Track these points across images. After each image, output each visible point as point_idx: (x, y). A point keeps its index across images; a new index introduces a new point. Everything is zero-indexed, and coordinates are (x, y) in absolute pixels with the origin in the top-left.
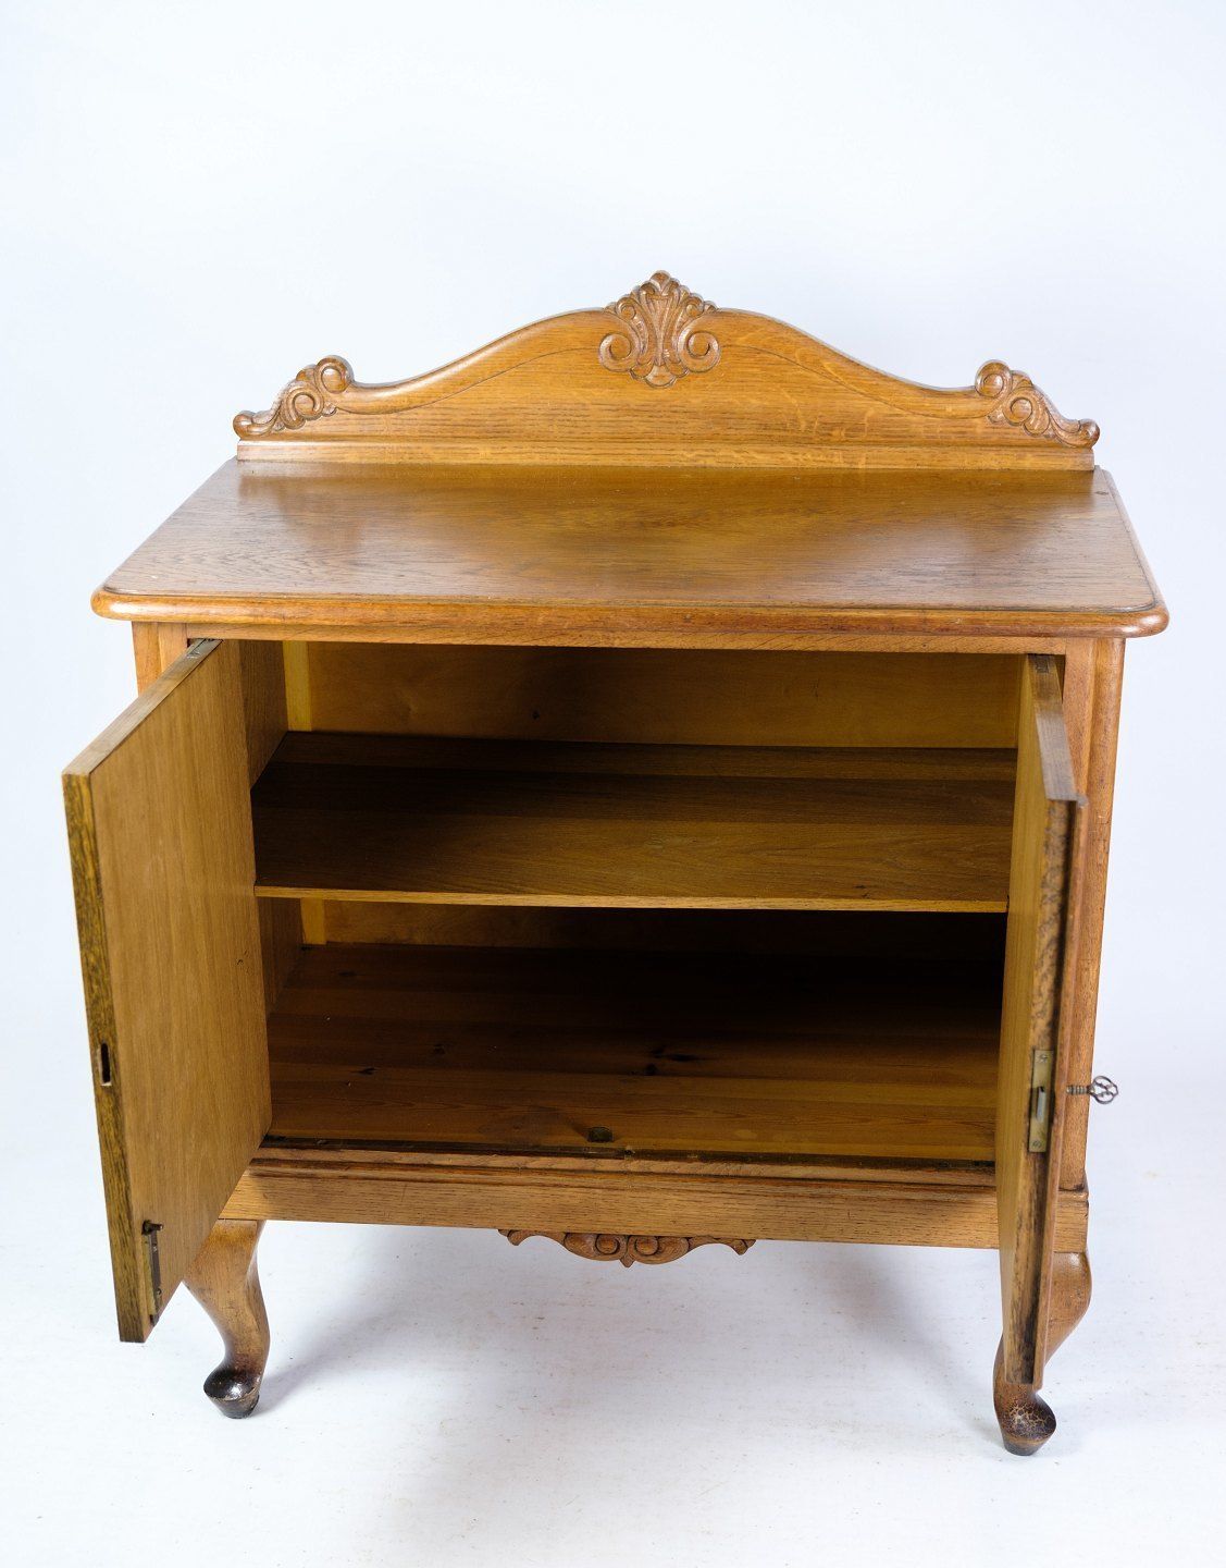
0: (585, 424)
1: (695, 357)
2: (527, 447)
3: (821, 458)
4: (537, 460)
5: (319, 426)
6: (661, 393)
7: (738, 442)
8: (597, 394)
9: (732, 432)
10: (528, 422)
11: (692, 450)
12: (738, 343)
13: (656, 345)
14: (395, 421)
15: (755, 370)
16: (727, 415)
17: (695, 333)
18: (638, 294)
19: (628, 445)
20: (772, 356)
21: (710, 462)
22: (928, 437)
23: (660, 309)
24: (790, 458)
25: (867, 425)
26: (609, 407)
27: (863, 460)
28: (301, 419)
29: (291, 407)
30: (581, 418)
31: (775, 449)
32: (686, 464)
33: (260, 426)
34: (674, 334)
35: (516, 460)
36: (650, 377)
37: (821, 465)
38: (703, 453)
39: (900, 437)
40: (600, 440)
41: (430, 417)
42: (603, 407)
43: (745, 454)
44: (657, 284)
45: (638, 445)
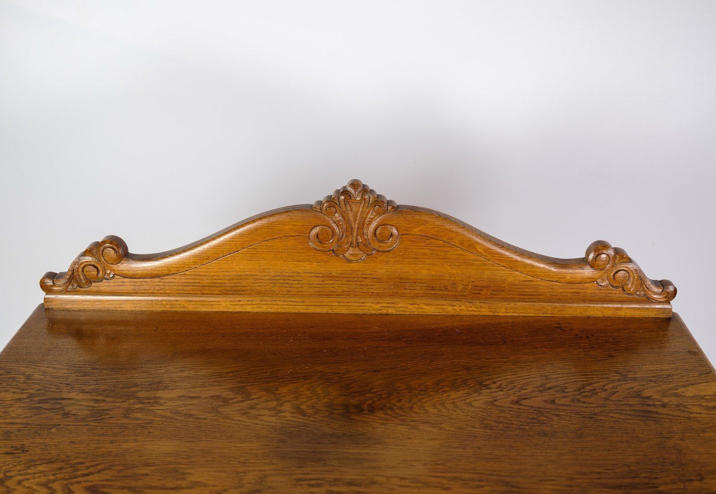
0: (300, 286)
1: (381, 242)
2: (256, 300)
3: (473, 309)
4: (264, 309)
5: (104, 286)
6: (354, 266)
7: (412, 297)
8: (307, 266)
9: (408, 291)
10: (257, 284)
11: (378, 303)
12: (412, 232)
13: (352, 233)
14: (159, 284)
15: (425, 251)
16: (404, 281)
17: (381, 225)
18: (339, 199)
19: (331, 300)
20: (438, 241)
21: (391, 311)
22: (551, 295)
23: (356, 209)
24: (450, 308)
25: (507, 287)
26: (316, 275)
27: (504, 310)
28: (89, 282)
29: (80, 273)
30: (296, 282)
31: (438, 302)
32: (373, 312)
33: (59, 286)
34: (366, 226)
35: (249, 309)
36: (347, 255)
37: (472, 313)
38: (386, 305)
39: (531, 295)
40: (311, 295)
41: (184, 281)
42: (313, 275)
43: (417, 306)
44: (353, 191)
45: (338, 300)
